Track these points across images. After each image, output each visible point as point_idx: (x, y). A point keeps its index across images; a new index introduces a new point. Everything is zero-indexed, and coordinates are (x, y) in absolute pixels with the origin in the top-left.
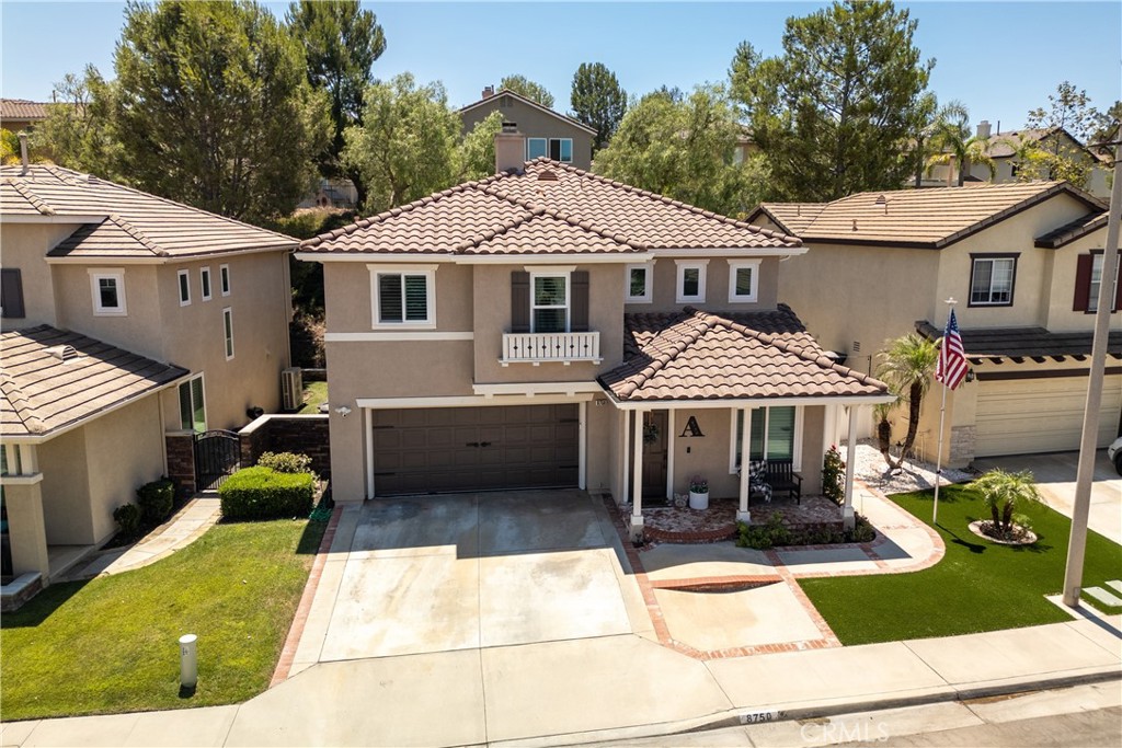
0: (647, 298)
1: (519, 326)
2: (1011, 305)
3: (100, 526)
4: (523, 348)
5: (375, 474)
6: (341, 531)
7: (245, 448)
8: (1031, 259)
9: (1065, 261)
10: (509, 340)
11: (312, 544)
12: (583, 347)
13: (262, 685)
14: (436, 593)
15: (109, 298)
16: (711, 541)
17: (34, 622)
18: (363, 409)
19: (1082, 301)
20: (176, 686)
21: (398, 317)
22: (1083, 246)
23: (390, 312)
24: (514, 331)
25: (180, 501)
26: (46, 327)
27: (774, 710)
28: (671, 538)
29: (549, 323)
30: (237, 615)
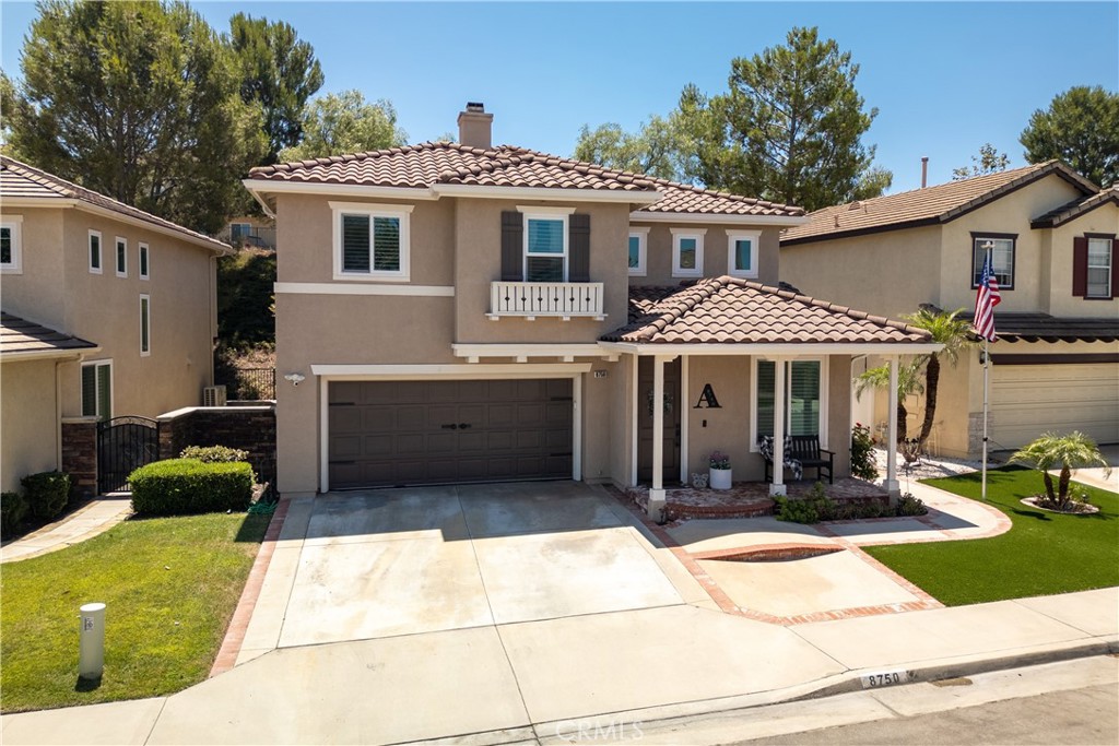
0: (641, 270)
1: (510, 273)
2: (1012, 289)
4: (516, 299)
5: (330, 462)
6: (291, 521)
7: (164, 437)
8: (1029, 241)
9: (1062, 241)
10: (499, 289)
11: (253, 533)
12: (585, 300)
13: (199, 674)
14: (425, 573)
16: (748, 516)
18: (319, 377)
19: (1080, 287)
20: (71, 679)
21: (365, 267)
22: (1078, 227)
23: (355, 258)
24: (503, 280)
27: (901, 669)
28: (701, 513)
29: (545, 271)
30: (159, 602)
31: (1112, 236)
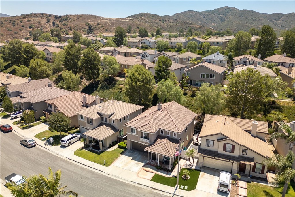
0: (163, 134)
1: (142, 137)
2: (213, 147)
3: (108, 146)
5: (132, 147)
6: (125, 152)
7: (122, 140)
8: (216, 142)
9: (221, 144)
10: (141, 138)
11: (122, 153)
14: (126, 162)
15: (113, 122)
16: (153, 166)
17: (99, 155)
18: (130, 140)
19: (224, 149)
22: (225, 142)
23: (132, 132)
25: (116, 144)
26: (108, 124)
29: (145, 138)
30: (111, 159)
31: (232, 144)
